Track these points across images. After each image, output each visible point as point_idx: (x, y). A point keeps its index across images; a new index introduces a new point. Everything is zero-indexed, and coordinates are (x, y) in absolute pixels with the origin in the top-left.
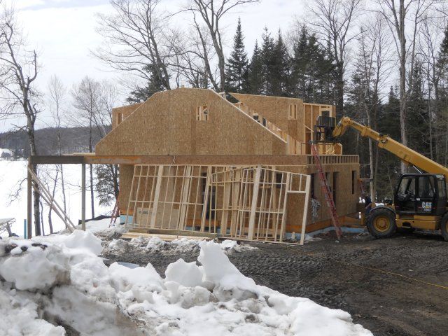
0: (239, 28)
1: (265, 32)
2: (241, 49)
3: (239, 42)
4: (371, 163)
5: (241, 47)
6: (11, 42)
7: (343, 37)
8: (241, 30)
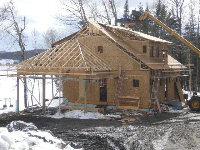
1: (139, 4)
2: (128, 13)
3: (127, 9)
5: (128, 12)
6: (12, 11)
7: (182, 6)
8: (128, 3)
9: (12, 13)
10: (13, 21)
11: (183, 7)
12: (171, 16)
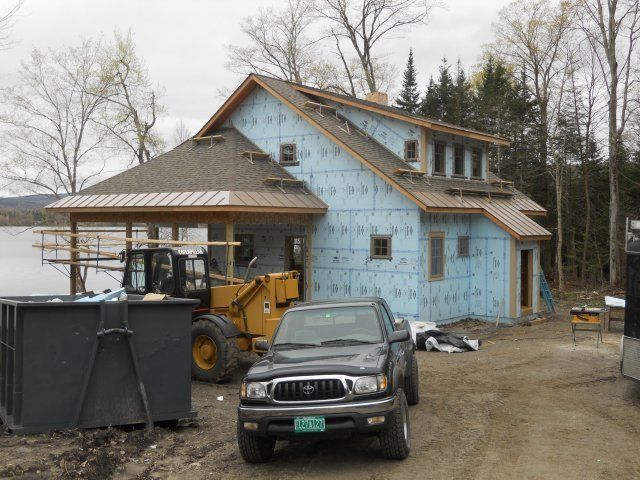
0: (411, 61)
1: (443, 64)
2: (412, 88)
3: (410, 79)
4: (559, 226)
5: (413, 85)
6: (125, 83)
7: (548, 70)
8: (413, 64)
9: (124, 86)
10: (127, 104)
11: (552, 72)
12: (520, 93)
